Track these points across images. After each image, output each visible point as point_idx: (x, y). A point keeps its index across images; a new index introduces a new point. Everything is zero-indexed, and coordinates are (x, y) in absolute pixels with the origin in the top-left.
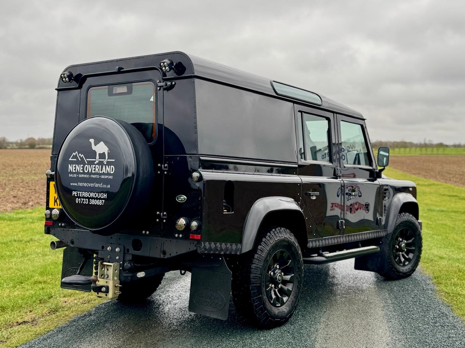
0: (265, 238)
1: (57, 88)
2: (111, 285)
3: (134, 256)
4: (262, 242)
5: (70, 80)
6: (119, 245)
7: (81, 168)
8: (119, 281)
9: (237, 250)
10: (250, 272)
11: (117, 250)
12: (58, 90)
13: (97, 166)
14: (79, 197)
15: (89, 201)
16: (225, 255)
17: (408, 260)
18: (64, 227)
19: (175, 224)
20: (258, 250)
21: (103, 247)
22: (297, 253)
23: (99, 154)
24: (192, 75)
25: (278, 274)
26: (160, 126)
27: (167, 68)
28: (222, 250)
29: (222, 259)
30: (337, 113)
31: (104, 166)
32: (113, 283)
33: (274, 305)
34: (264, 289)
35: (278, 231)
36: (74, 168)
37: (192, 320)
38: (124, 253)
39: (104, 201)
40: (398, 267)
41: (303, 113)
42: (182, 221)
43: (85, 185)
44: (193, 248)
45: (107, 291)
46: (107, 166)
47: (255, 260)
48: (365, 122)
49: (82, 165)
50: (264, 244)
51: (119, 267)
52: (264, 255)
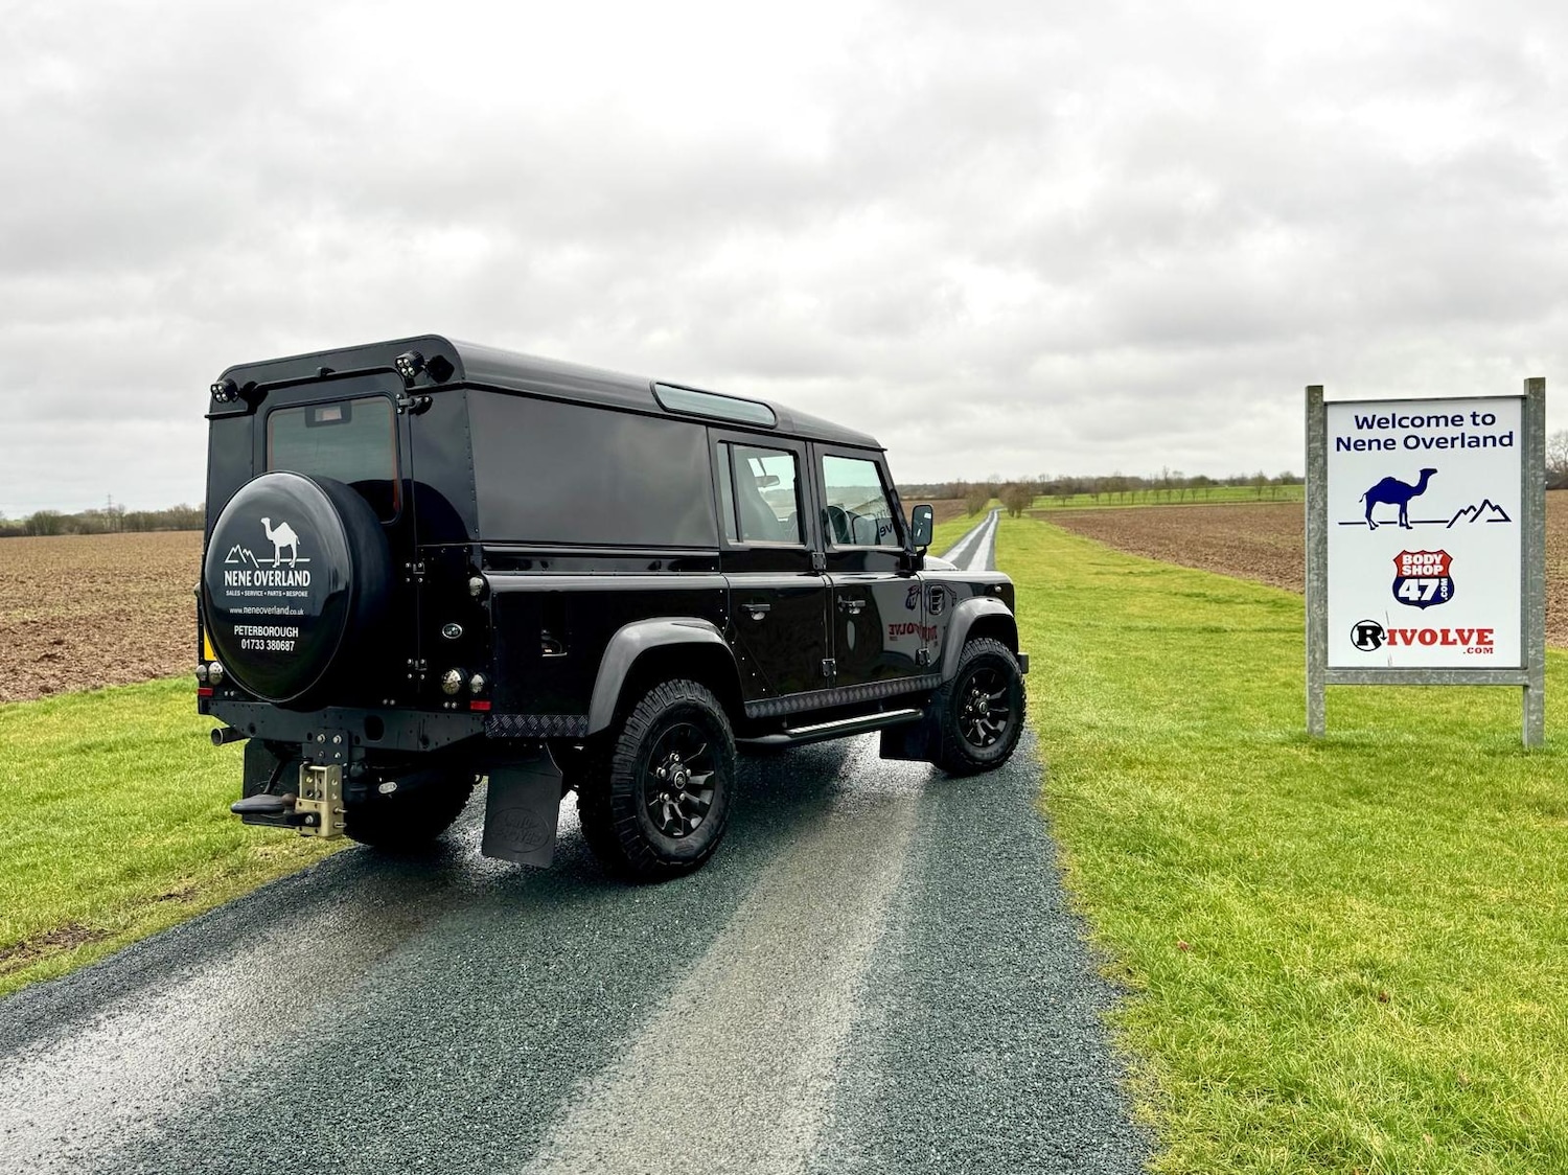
0: (643, 701)
1: (208, 413)
2: (324, 809)
3: (369, 751)
4: (636, 711)
5: (230, 396)
6: (339, 730)
7: (249, 578)
8: (342, 803)
9: (578, 727)
10: (610, 771)
11: (335, 740)
12: (210, 417)
13: (277, 572)
14: (247, 637)
15: (266, 645)
16: (551, 740)
17: (997, 734)
18: (235, 699)
19: (442, 682)
20: (627, 727)
21: (310, 736)
22: (720, 729)
23: (281, 548)
24: (460, 382)
25: (678, 773)
26: (407, 483)
27: (410, 369)
28: (542, 730)
29: (544, 748)
30: (813, 441)
31: (291, 572)
32: (329, 806)
33: (669, 833)
34: (643, 802)
35: (673, 687)
36: (235, 578)
37: (514, 876)
38: (351, 747)
39: (293, 642)
40: (971, 749)
41: (731, 445)
42: (455, 676)
43: (257, 611)
44: (477, 728)
45: (317, 823)
46: (296, 572)
47: (620, 747)
48: (883, 456)
49: (249, 572)
50: (641, 714)
51: (341, 773)
52: (640, 735)
